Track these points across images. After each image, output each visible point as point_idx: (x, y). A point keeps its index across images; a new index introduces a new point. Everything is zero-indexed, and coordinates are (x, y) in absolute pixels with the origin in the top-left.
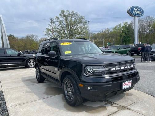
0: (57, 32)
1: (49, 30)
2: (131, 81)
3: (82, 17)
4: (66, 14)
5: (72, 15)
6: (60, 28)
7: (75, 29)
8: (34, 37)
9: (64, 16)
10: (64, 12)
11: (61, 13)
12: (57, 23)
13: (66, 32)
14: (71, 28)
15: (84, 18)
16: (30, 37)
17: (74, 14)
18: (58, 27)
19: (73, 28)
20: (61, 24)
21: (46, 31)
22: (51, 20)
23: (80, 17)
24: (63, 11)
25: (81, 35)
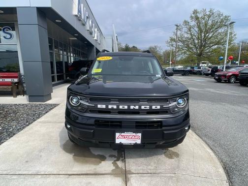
0: (183, 42)
1: (172, 40)
2: (140, 135)
3: (226, 17)
4: (200, 16)
5: (209, 16)
6: (189, 36)
7: (211, 37)
8: (158, 49)
9: (197, 18)
10: (197, 13)
11: (193, 15)
12: (185, 29)
13: (196, 41)
14: (205, 36)
15: (229, 18)
16: (153, 48)
17: (213, 14)
18: (186, 36)
19: (207, 35)
20: (190, 31)
21: (169, 41)
22: (177, 26)
23: (222, 18)
24: (195, 12)
25: (220, 46)
